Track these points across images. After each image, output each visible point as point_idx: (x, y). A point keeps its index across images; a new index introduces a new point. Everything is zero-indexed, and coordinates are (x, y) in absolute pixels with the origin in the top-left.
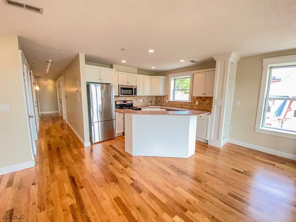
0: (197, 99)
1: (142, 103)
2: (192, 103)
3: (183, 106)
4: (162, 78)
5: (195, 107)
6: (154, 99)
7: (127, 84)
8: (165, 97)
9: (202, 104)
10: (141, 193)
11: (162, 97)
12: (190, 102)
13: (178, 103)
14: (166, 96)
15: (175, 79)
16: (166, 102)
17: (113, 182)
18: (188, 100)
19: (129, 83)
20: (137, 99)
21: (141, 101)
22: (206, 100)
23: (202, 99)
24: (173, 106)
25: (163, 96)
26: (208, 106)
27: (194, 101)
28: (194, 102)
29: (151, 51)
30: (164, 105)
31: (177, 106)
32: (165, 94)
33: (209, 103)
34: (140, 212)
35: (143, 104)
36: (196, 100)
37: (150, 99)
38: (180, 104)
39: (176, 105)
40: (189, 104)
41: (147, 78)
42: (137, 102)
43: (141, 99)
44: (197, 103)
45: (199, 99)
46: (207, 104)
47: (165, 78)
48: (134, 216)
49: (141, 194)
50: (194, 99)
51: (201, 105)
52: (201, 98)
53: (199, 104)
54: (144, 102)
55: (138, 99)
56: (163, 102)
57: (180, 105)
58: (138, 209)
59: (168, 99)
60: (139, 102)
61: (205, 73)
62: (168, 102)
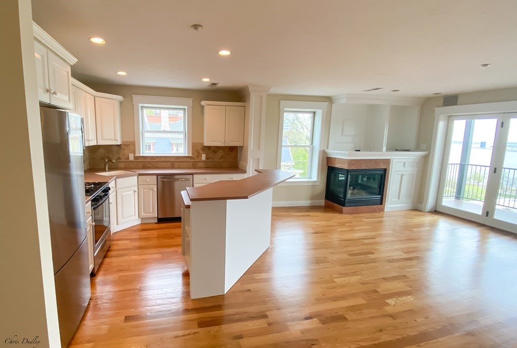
0: (203, 151)
2: (195, 156)
3: (176, 165)
5: (201, 164)
8: (123, 147)
9: (213, 158)
12: (191, 155)
13: (164, 160)
16: (128, 158)
18: (187, 153)
22: (217, 151)
25: (118, 146)
26: (221, 160)
27: (197, 154)
28: (198, 156)
30: (123, 166)
32: (125, 140)
33: (222, 156)
36: (201, 152)
39: (159, 163)
40: (189, 160)
41: (90, 96)
44: (204, 157)
45: (207, 151)
46: (221, 158)
50: (197, 151)
51: (210, 160)
52: (209, 148)
53: (206, 158)
56: (119, 158)
57: (170, 164)
59: (134, 152)
61: (225, 107)
62: (136, 158)
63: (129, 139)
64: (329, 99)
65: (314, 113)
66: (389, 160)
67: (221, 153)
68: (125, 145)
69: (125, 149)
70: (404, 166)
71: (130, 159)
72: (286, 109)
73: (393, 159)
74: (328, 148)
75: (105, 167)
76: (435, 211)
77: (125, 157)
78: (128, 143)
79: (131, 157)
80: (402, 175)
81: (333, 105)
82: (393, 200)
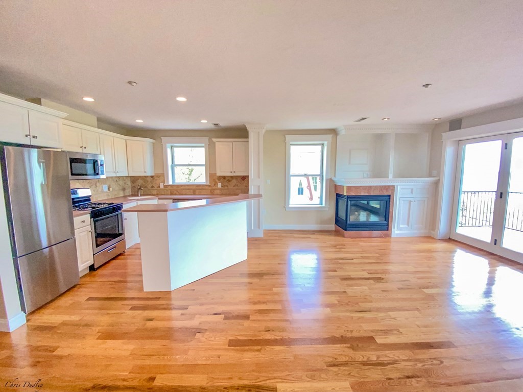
0: (219, 180)
1: (106, 192)
2: (213, 185)
3: (197, 192)
4: (147, 142)
5: (218, 192)
6: (129, 183)
7: (80, 150)
8: (155, 178)
9: (227, 186)
10: (249, 317)
11: (149, 179)
12: (209, 184)
13: (187, 187)
14: (158, 176)
15: (172, 146)
16: (159, 187)
17: (196, 334)
18: (205, 182)
19: (85, 148)
20: (96, 185)
21: (105, 188)
22: (231, 180)
23: (227, 179)
24: (177, 193)
25: (152, 177)
26: (235, 188)
27: (214, 183)
28: (215, 184)
29: (181, 99)
30: (156, 193)
31: (184, 192)
32: (157, 172)
33: (236, 184)
34: (273, 331)
35: (109, 195)
36: (217, 181)
37: (121, 183)
38: (191, 189)
40: (207, 188)
41: (120, 140)
42: (97, 191)
43: (104, 184)
44: (220, 185)
45: (222, 180)
46: (234, 186)
47: (153, 143)
48: (273, 338)
49: (251, 319)
50: (214, 180)
51: (225, 188)
52: (224, 177)
53: (222, 186)
54: (111, 189)
55: (98, 184)
56: (153, 187)
57: (192, 191)
58: (269, 331)
59: (164, 182)
60: (100, 190)
61: (231, 143)
62: (165, 186)
63: (159, 172)
64: (334, 132)
65: (323, 144)
66: (393, 186)
67: (234, 182)
68: (157, 176)
69: (157, 180)
70: (412, 192)
71: (161, 187)
72: (291, 143)
73: (397, 186)
74: (335, 176)
75: (138, 193)
76: (449, 238)
77: (157, 186)
78: (159, 175)
79: (162, 186)
80: (410, 201)
81: (338, 137)
82: (401, 226)
